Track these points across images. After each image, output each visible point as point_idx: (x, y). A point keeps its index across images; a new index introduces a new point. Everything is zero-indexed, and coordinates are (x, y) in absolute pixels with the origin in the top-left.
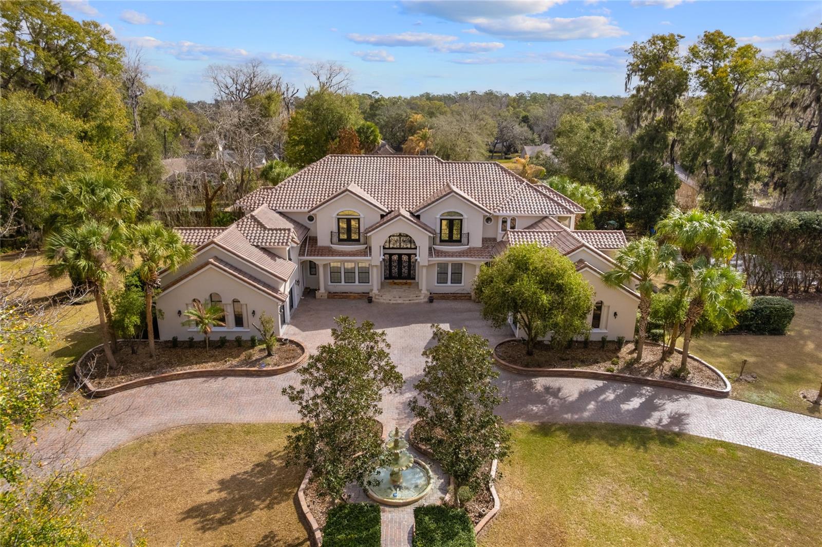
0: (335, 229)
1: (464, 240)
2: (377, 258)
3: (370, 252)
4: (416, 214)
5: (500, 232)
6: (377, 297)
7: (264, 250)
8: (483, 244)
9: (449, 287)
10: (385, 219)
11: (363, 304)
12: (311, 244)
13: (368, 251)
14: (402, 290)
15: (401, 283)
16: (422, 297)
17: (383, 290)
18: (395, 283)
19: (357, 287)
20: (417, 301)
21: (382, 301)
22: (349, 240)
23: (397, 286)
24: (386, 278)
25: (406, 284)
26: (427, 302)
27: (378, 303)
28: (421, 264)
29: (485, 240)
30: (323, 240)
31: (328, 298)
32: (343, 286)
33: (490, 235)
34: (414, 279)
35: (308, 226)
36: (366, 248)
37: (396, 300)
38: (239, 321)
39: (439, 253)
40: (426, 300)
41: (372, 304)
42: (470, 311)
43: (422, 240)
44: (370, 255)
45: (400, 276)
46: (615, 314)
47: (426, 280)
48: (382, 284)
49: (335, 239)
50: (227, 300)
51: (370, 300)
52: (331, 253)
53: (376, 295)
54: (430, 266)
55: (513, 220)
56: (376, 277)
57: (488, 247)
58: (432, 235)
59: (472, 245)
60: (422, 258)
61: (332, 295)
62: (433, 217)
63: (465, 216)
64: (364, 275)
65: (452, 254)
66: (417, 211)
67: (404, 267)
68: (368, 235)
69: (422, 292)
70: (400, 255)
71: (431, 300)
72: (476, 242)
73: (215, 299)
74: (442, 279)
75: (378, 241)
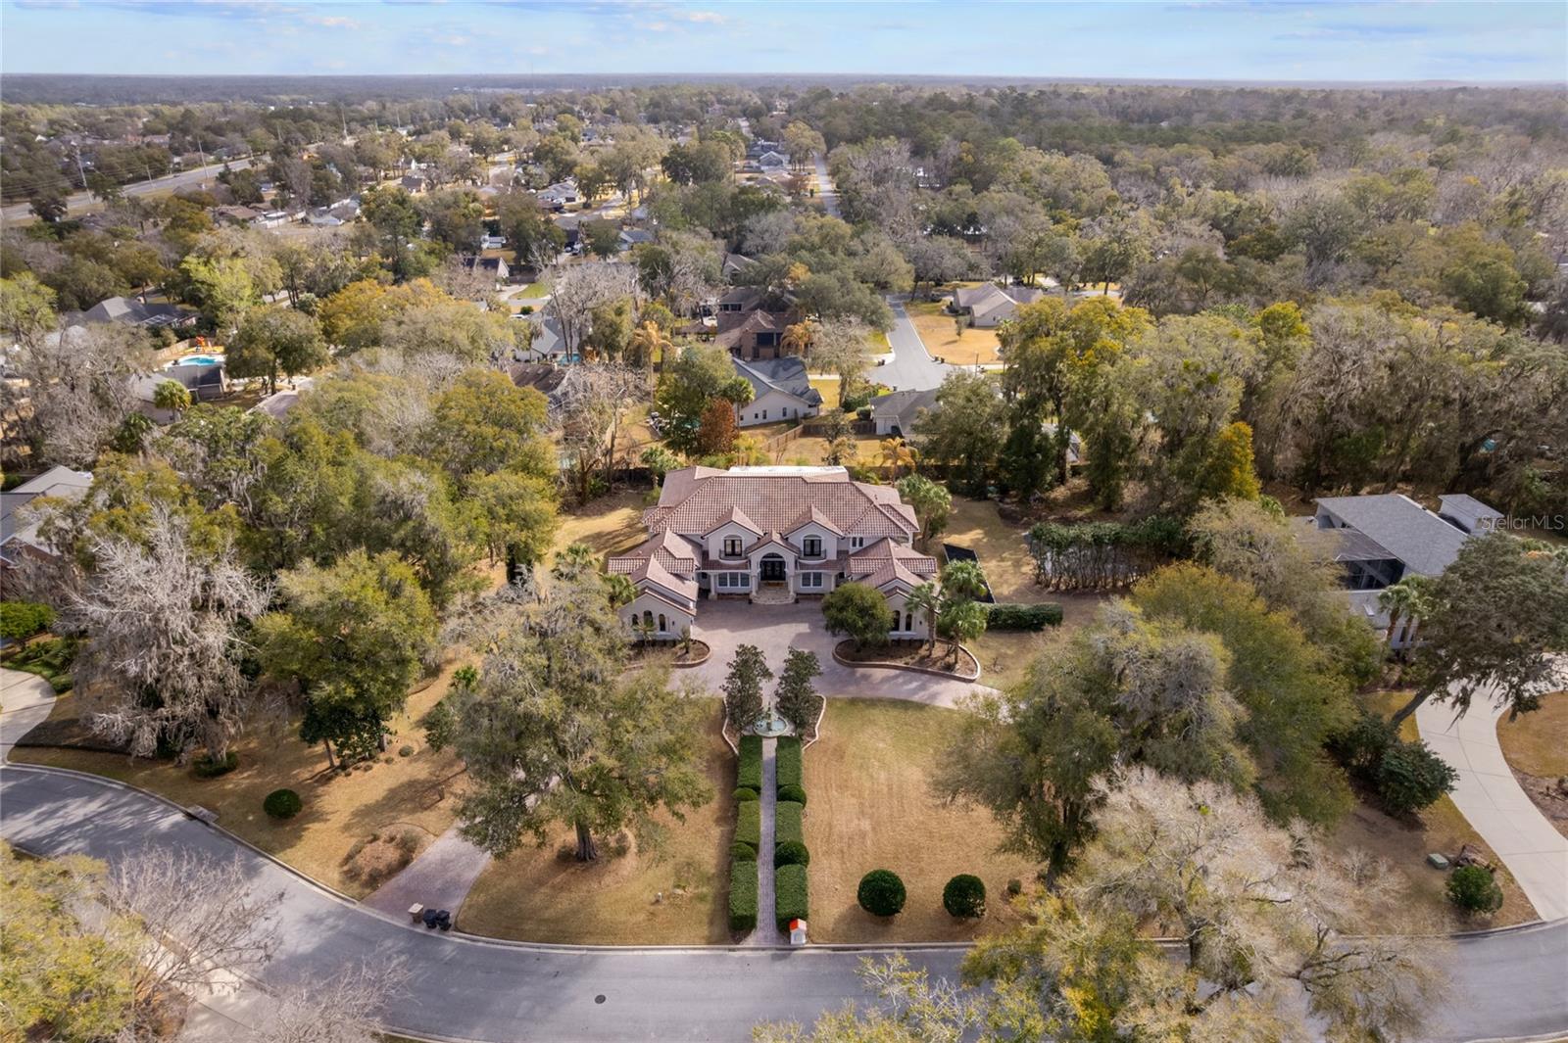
0: (723, 548)
1: (823, 555)
2: (755, 570)
5: (851, 547)
6: (755, 598)
7: (677, 576)
8: (837, 557)
9: (812, 589)
10: (761, 542)
11: (745, 604)
12: (706, 562)
13: (749, 564)
14: (775, 591)
15: (774, 583)
17: (760, 592)
18: (769, 585)
19: (740, 589)
20: (786, 602)
21: (759, 602)
22: (733, 554)
23: (771, 588)
24: (762, 581)
25: (778, 584)
26: (794, 602)
27: (756, 604)
28: (789, 575)
29: (839, 553)
30: (713, 556)
31: (718, 597)
32: (728, 589)
33: (843, 548)
34: (784, 582)
35: (704, 546)
36: (747, 562)
37: (770, 602)
38: (663, 627)
39: (803, 566)
40: (793, 600)
41: (752, 605)
43: (789, 558)
44: (750, 566)
45: (774, 577)
46: (921, 623)
47: (793, 584)
48: (760, 587)
49: (723, 556)
50: (655, 615)
51: (750, 602)
52: (719, 566)
53: (754, 596)
54: (796, 575)
55: (861, 540)
56: (754, 584)
57: (841, 560)
58: (797, 553)
59: (829, 558)
60: (790, 570)
61: (721, 596)
62: (798, 540)
63: (823, 539)
64: (745, 580)
65: (813, 567)
66: (786, 536)
67: (776, 570)
68: (748, 553)
69: (790, 593)
70: (773, 562)
71: (797, 601)
72: (832, 556)
73: (648, 614)
74: (806, 582)
75: (756, 558)
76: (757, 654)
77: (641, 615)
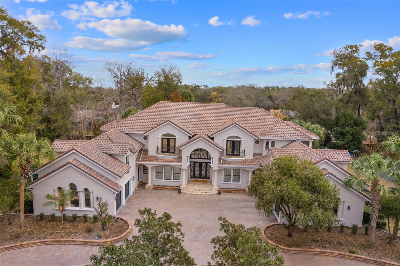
0: (160, 145)
1: (242, 154)
2: (185, 163)
3: (181, 160)
4: (211, 137)
5: (265, 150)
6: (184, 189)
7: (111, 155)
8: (253, 157)
9: (232, 185)
10: (192, 139)
11: (175, 193)
12: (145, 154)
13: (180, 159)
14: (201, 185)
15: (200, 181)
16: (214, 191)
17: (189, 185)
18: (197, 181)
19: (172, 183)
20: (210, 193)
21: (187, 192)
22: (168, 151)
23: (198, 183)
24: (191, 177)
25: (204, 181)
26: (217, 194)
27: (185, 193)
28: (213, 169)
29: (255, 155)
30: (152, 152)
31: (153, 189)
32: (163, 182)
33: (258, 152)
34: (209, 178)
35: (144, 143)
36: (179, 157)
37: (197, 192)
38: (88, 204)
39: (225, 162)
40: (216, 192)
41: (181, 194)
42: (245, 201)
43: (215, 155)
44: (181, 162)
45: (200, 177)
46: (349, 208)
47: (217, 180)
48: (189, 182)
49: (160, 151)
50: (80, 188)
51: (180, 192)
52: (156, 160)
53: (184, 188)
54: (219, 171)
55: (273, 143)
56: (185, 177)
57: (257, 159)
58: (221, 150)
59: (246, 157)
60: (215, 165)
61: (156, 188)
62: (222, 139)
63: (242, 139)
64: (177, 175)
65: (234, 163)
66: (212, 135)
67: (203, 170)
68: (180, 149)
69: (214, 187)
70: (201, 163)
71: (219, 193)
72: (249, 156)
73: (73, 187)
74: (227, 178)
75: (186, 153)
76: (169, 227)
77: (67, 189)
